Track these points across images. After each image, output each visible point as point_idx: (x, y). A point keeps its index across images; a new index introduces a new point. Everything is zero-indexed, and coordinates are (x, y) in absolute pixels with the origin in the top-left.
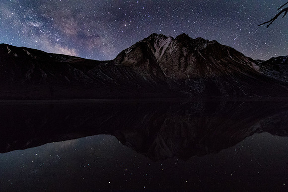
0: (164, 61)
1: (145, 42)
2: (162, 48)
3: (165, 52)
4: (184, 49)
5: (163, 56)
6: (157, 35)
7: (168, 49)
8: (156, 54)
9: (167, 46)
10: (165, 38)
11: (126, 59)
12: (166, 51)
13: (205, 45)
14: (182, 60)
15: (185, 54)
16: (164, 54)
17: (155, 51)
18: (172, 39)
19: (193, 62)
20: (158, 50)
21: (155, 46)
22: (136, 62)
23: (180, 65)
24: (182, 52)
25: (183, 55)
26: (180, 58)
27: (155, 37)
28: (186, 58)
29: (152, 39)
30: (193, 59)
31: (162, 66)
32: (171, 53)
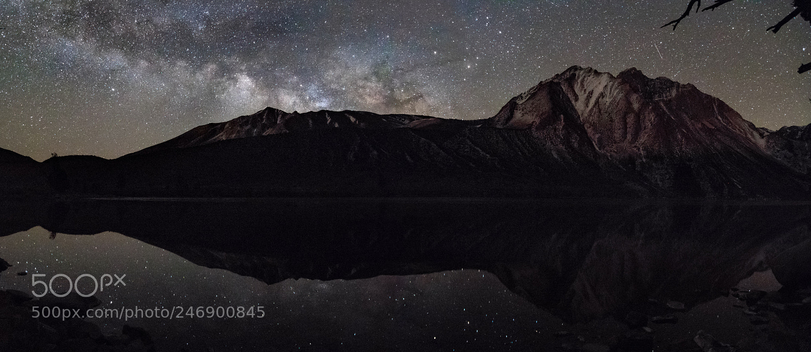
0: (594, 118)
1: (556, 81)
2: (591, 93)
3: (597, 102)
4: (634, 97)
5: (592, 109)
6: (581, 69)
7: (602, 95)
8: (579, 106)
9: (600, 89)
10: (597, 73)
11: (518, 115)
12: (598, 99)
13: (674, 93)
14: (631, 119)
15: (636, 106)
16: (594, 106)
17: (577, 99)
18: (611, 77)
19: (651, 123)
20: (582, 97)
21: (577, 88)
22: (538, 121)
23: (625, 128)
24: (630, 104)
25: (632, 110)
26: (626, 114)
27: (577, 73)
28: (637, 115)
29: (571, 75)
30: (650, 118)
31: (589, 130)
32: (608, 104)
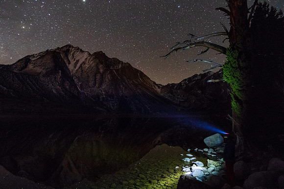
0: (79, 74)
2: (78, 61)
3: (81, 66)
4: (101, 66)
6: (73, 47)
7: (84, 63)
8: (71, 67)
9: (83, 60)
10: (82, 51)
12: (81, 64)
14: (98, 77)
15: (101, 71)
16: (79, 68)
17: (69, 63)
19: (108, 79)
20: (73, 62)
21: (70, 57)
22: (44, 71)
24: (98, 69)
25: (99, 72)
26: (96, 74)
27: (71, 49)
28: (102, 75)
29: (67, 49)
32: (86, 68)
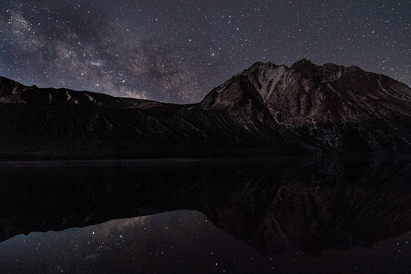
0: (275, 101)
1: (244, 75)
2: (271, 82)
3: (276, 88)
4: (305, 82)
5: (272, 94)
6: (263, 64)
7: (280, 83)
8: (262, 92)
9: (278, 79)
10: (275, 67)
13: (339, 75)
14: (303, 99)
15: (307, 89)
16: (274, 91)
17: (260, 87)
19: (321, 101)
20: (265, 85)
22: (232, 104)
24: (302, 87)
25: (305, 92)
26: (299, 95)
27: (260, 67)
28: (309, 96)
29: (256, 70)
30: (320, 96)
31: (271, 109)
32: (284, 89)
